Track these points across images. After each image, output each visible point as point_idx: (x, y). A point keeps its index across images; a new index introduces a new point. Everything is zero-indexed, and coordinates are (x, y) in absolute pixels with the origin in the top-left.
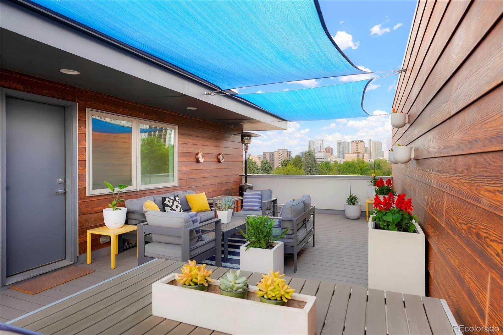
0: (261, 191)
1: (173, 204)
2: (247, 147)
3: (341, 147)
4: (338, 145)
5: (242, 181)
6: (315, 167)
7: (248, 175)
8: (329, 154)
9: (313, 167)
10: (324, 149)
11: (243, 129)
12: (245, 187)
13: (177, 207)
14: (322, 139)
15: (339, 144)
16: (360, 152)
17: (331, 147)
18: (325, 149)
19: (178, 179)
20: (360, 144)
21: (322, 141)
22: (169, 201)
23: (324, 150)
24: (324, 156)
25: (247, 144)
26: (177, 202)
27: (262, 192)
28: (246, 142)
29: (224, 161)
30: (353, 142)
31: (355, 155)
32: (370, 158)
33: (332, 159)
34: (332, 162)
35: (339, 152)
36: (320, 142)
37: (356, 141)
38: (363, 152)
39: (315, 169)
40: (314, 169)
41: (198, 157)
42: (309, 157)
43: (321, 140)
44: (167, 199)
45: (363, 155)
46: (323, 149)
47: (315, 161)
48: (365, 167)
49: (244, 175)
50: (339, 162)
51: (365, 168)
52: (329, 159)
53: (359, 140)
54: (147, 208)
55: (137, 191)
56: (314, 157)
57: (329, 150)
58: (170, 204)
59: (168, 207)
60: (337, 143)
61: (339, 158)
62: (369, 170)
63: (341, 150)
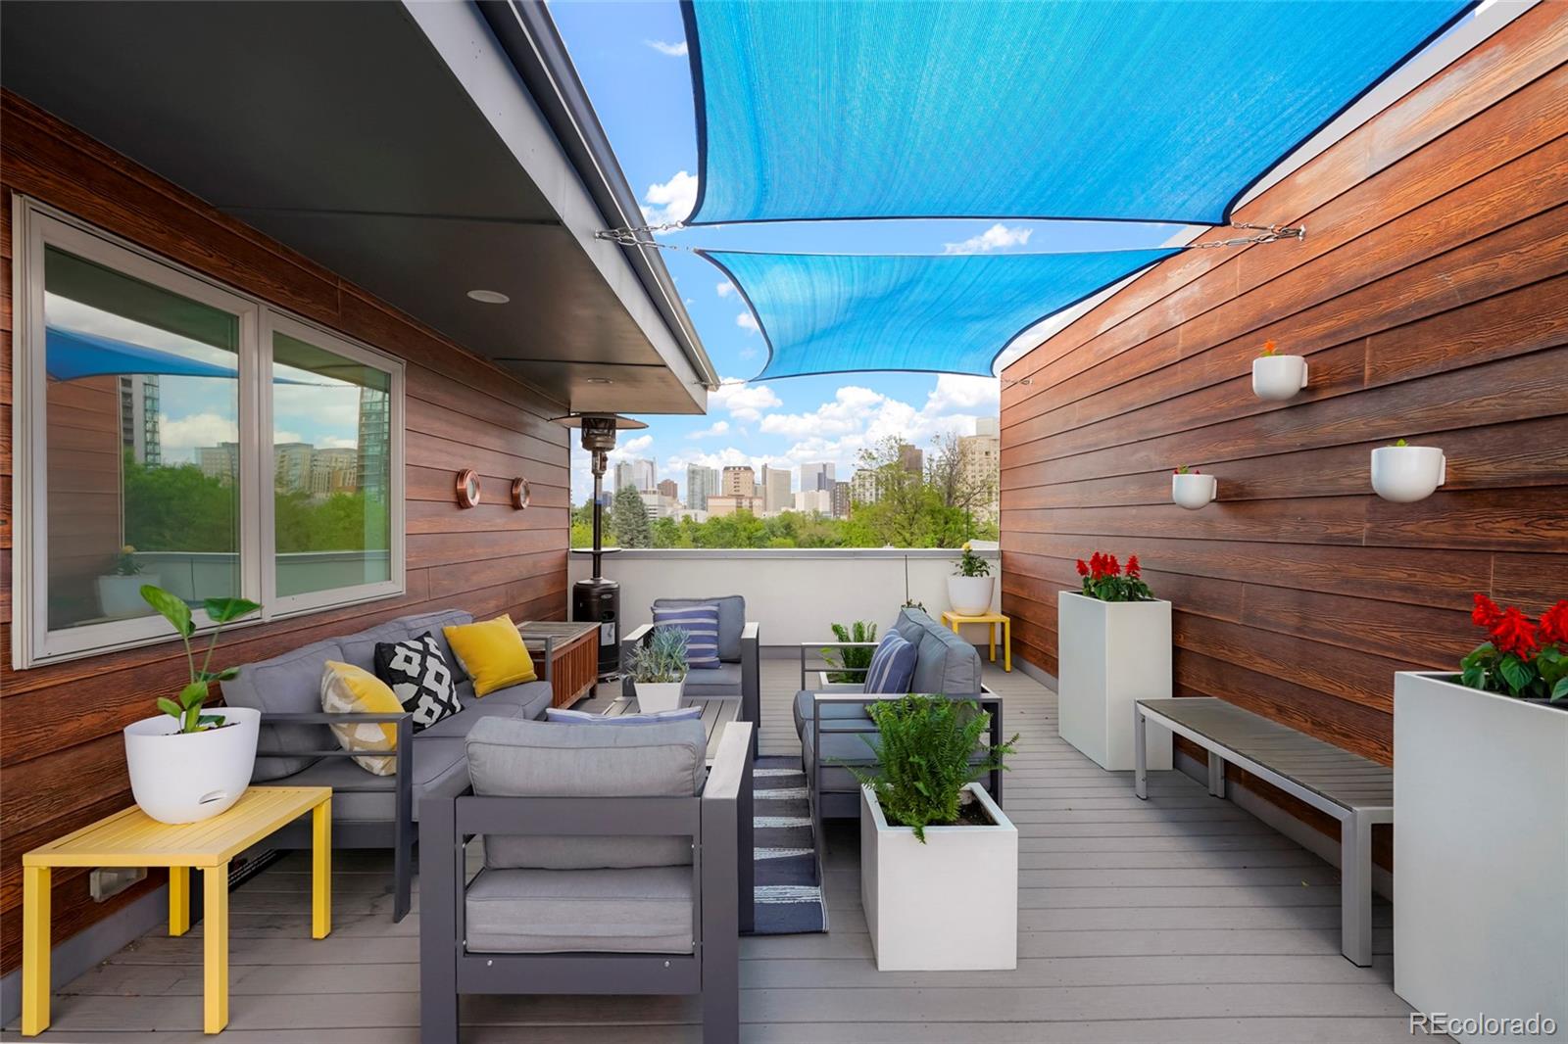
0: (716, 602)
1: (424, 669)
2: (604, 459)
3: (698, 481)
4: (691, 475)
5: (566, 570)
6: (645, 531)
7: (603, 549)
8: (668, 499)
9: (639, 532)
10: (656, 486)
11: (569, 404)
12: (596, 590)
13: (439, 678)
14: (652, 460)
15: (693, 473)
16: (743, 496)
17: (672, 482)
18: (659, 485)
19: (405, 568)
20: (743, 475)
21: (652, 464)
22: (408, 660)
23: (655, 489)
24: (657, 503)
25: (603, 449)
26: (437, 660)
27: (718, 605)
28: (598, 445)
29: (529, 506)
30: (727, 469)
31: (733, 502)
32: (766, 510)
33: (678, 510)
34: (679, 519)
35: (692, 493)
36: (646, 467)
37: (734, 468)
38: (751, 495)
39: (645, 537)
40: (641, 537)
41: (464, 487)
42: (627, 506)
43: (646, 462)
44: (398, 649)
45: (751, 503)
46: (653, 486)
47: (644, 515)
48: (757, 531)
49: (591, 550)
50: (694, 520)
51: (759, 534)
52: (669, 512)
53: (740, 465)
54: (359, 698)
55: (263, 624)
56: (641, 503)
57: (668, 489)
58: (413, 670)
59: (407, 684)
60: (689, 471)
61: (693, 508)
62: (769, 538)
63: (697, 489)
